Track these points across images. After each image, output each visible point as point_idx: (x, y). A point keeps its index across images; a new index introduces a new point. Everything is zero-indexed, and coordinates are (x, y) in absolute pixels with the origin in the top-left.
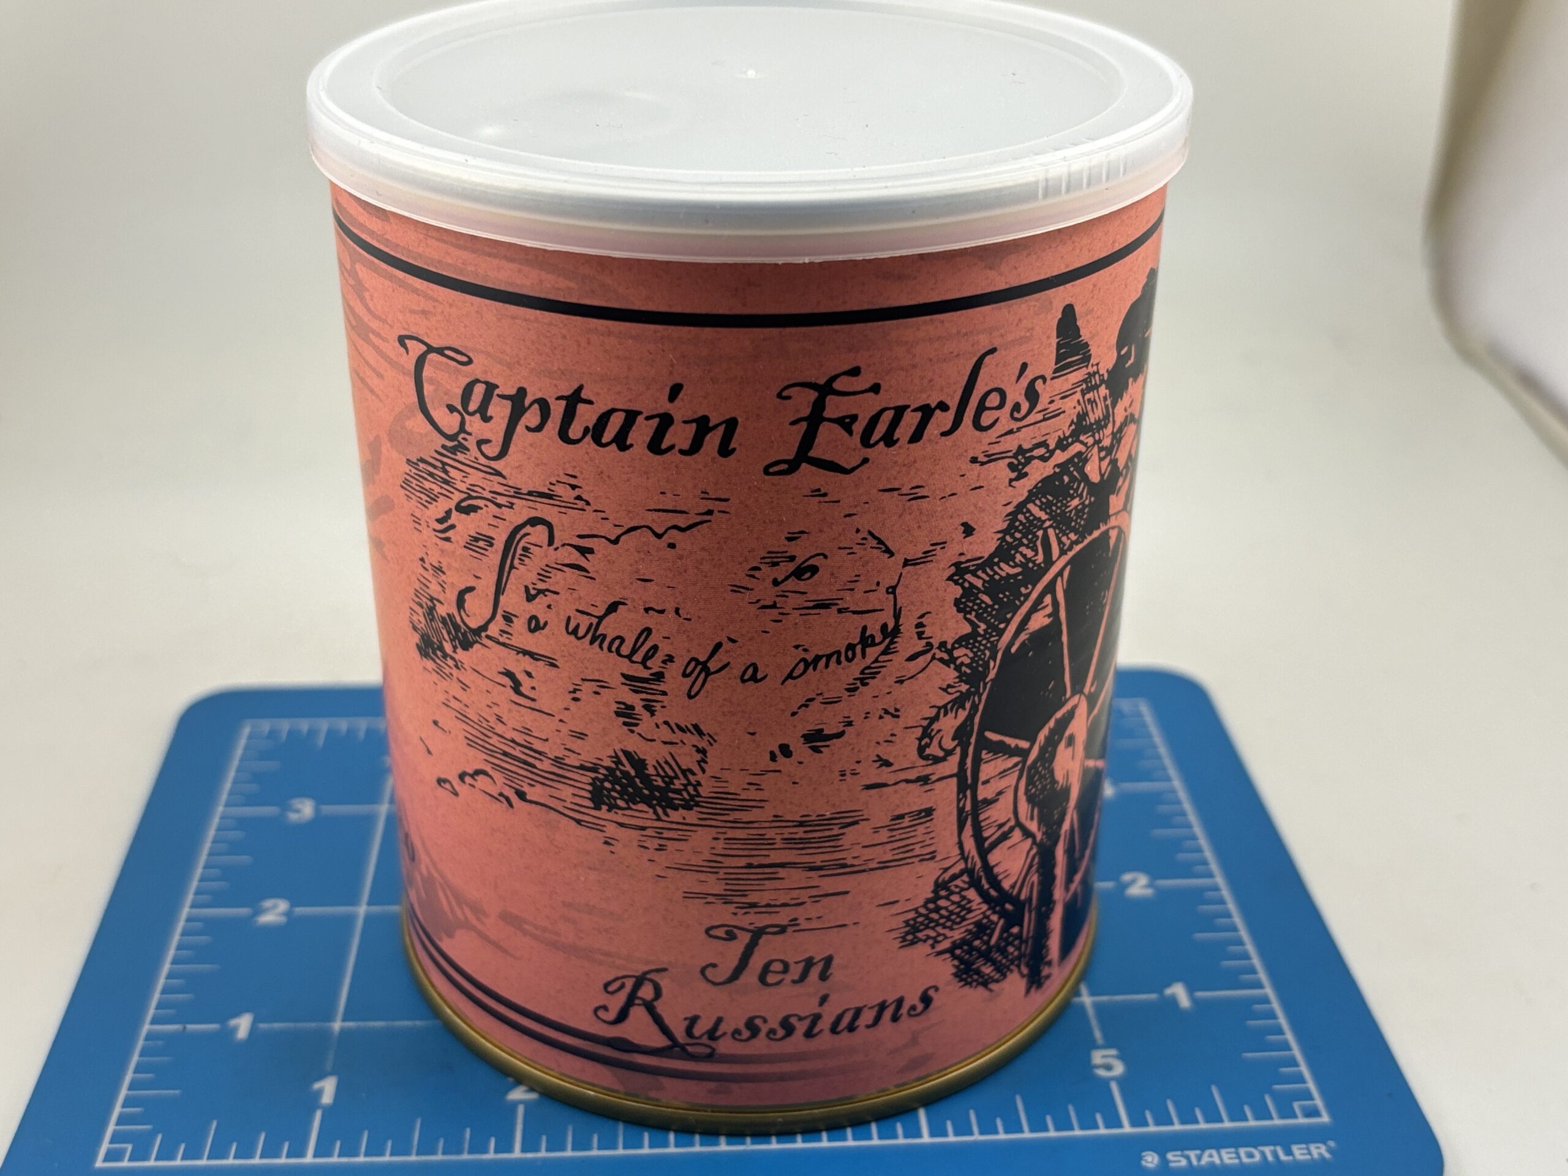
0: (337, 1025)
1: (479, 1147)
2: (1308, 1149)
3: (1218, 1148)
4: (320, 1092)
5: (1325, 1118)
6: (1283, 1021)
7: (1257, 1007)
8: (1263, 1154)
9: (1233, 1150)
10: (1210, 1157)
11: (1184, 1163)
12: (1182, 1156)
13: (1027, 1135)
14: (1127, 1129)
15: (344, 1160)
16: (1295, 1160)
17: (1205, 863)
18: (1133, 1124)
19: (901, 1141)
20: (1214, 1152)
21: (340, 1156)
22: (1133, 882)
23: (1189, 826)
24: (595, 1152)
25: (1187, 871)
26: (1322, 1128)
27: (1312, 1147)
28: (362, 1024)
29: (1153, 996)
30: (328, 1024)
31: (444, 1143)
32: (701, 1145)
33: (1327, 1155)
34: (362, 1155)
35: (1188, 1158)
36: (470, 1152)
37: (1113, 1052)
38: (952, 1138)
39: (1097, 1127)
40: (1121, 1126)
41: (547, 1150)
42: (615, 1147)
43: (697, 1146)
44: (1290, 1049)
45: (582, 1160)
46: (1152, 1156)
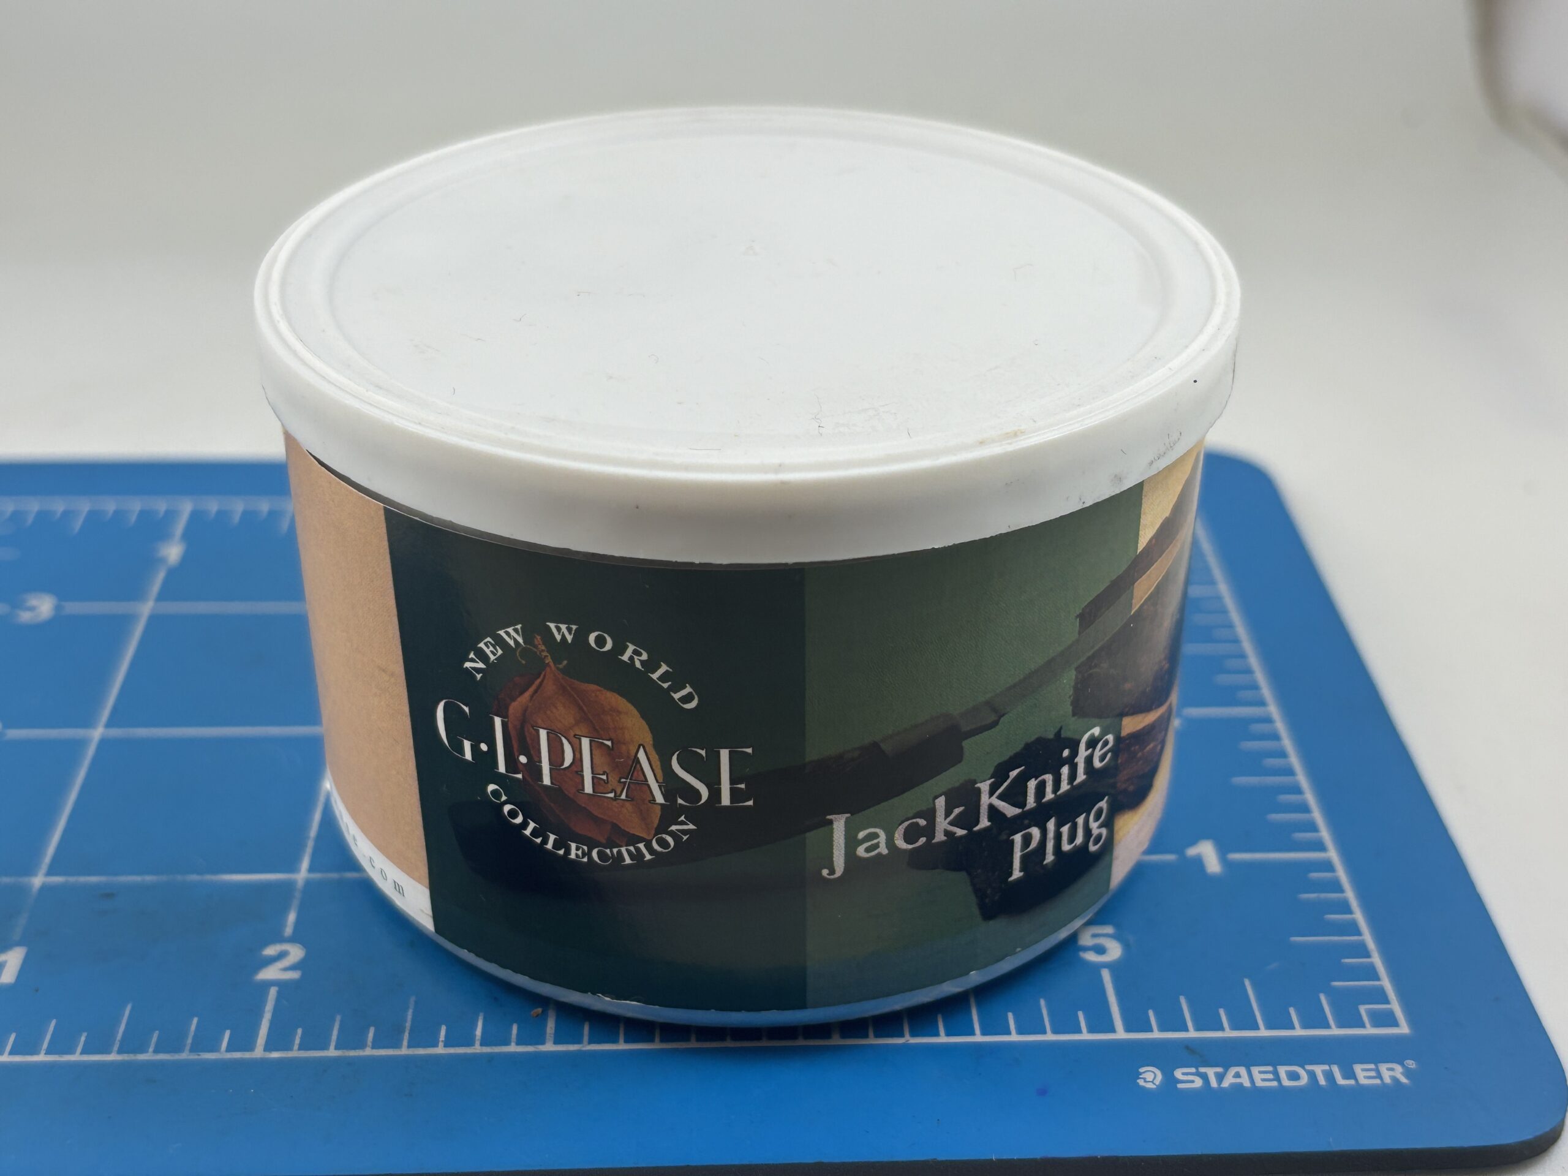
0: (38, 881)
1: (206, 1042)
2: (1377, 1070)
3: (1248, 1065)
5: (1404, 1029)
6: (1350, 894)
7: (1314, 875)
8: (1312, 1075)
9: (1270, 1068)
10: (1237, 1076)
11: (1198, 1083)
12: (1198, 1074)
13: (978, 1038)
14: (1121, 1034)
15: (17, 1059)
16: (1358, 1084)
17: (1255, 687)
18: (1128, 1029)
20: (1242, 1070)
21: (12, 1053)
23: (1236, 641)
24: (368, 1052)
25: (1229, 697)
26: (1399, 1039)
27: (1383, 1068)
28: (72, 879)
29: (1170, 857)
30: (25, 880)
31: (159, 1038)
32: (519, 1045)
33: (1404, 1080)
34: (43, 1052)
35: (1204, 1077)
36: (192, 1051)
37: (1109, 930)
38: (872, 1041)
39: (1079, 1031)
40: (1113, 1030)
41: (300, 1049)
42: (397, 1045)
43: (513, 1044)
44: (1358, 933)
45: (350, 1062)
46: (1154, 1072)
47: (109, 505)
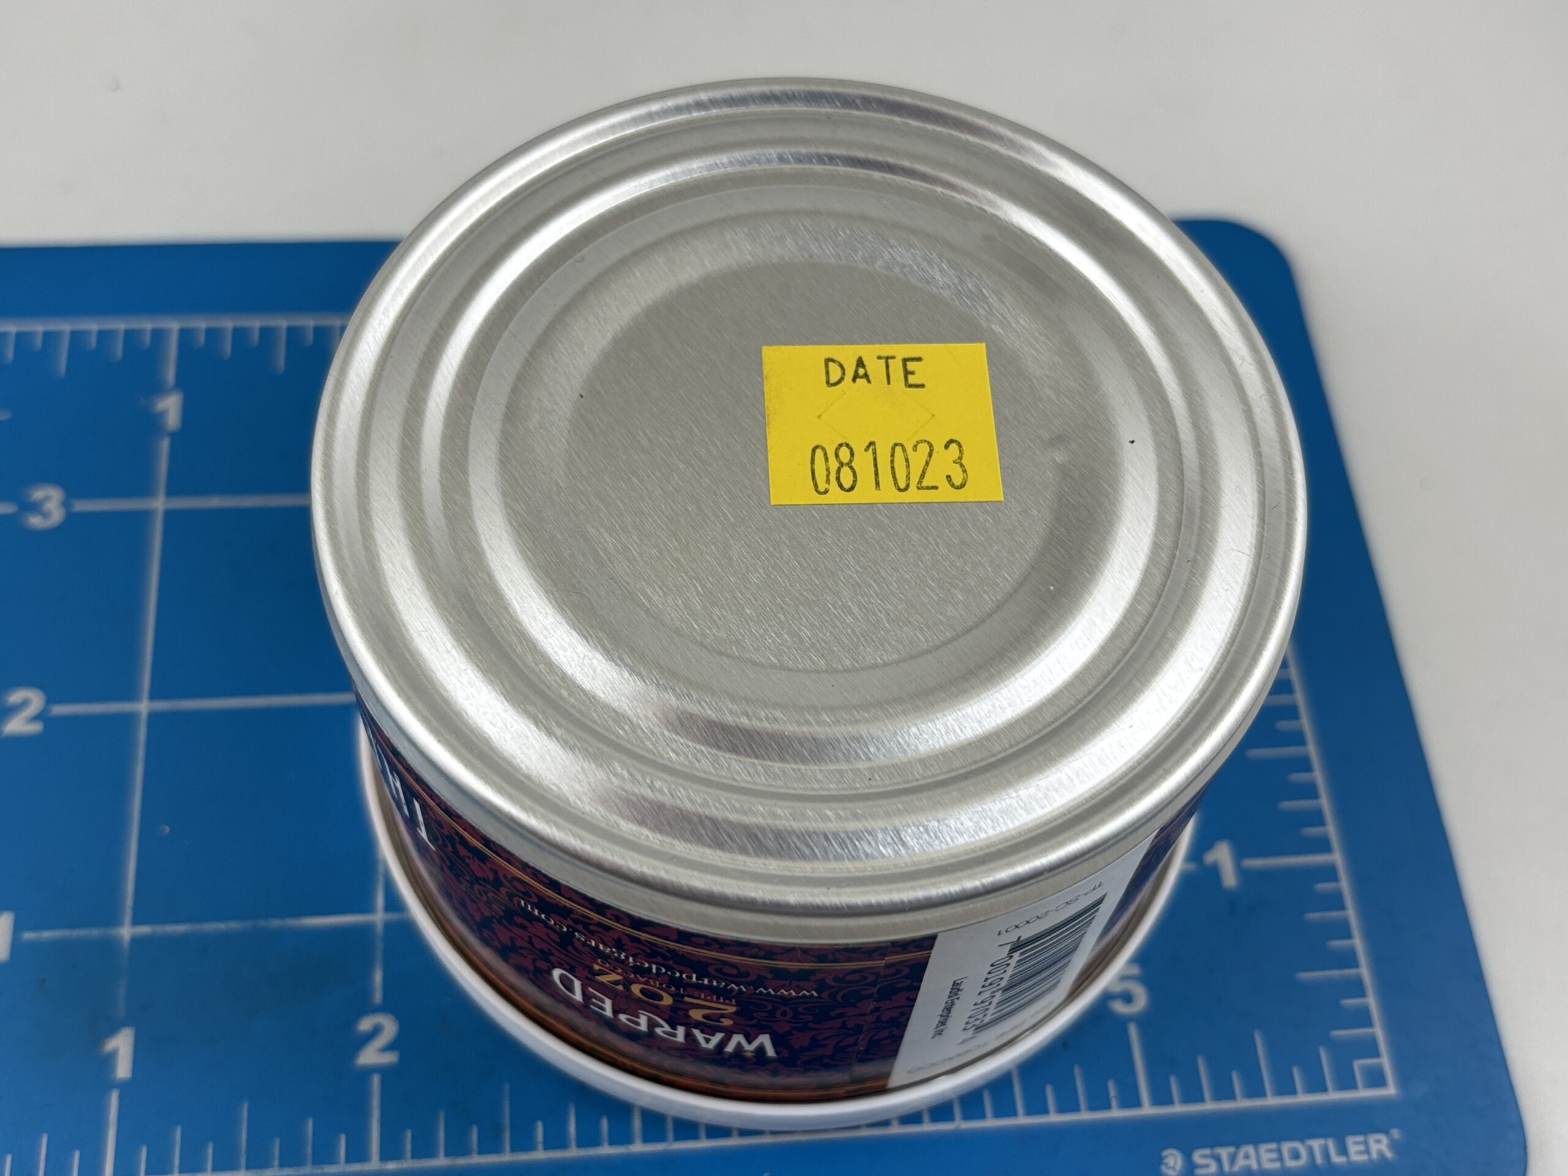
0: (126, 932)
2: (1366, 1143)
3: (1256, 1142)
4: (112, 1057)
5: (1391, 1090)
6: (1351, 913)
7: (1320, 886)
8: (1311, 1151)
9: (1273, 1146)
10: (1247, 1159)
11: (1214, 1168)
12: (1213, 1156)
13: (1023, 1120)
14: (1148, 1110)
16: (1349, 1162)
18: (1154, 1102)
20: (1250, 1149)
21: (147, 1173)
24: (475, 1159)
26: (1387, 1103)
27: (1372, 1138)
28: (160, 929)
30: (114, 931)
31: (280, 1147)
32: (610, 1143)
33: (1389, 1155)
34: (176, 1170)
35: (1218, 1159)
36: (314, 1163)
37: (1135, 970)
38: (927, 1127)
39: (1109, 1106)
40: (1137, 1104)
41: (413, 1156)
42: (500, 1149)
43: (606, 1144)
44: (1356, 965)
46: (1174, 1155)
47: (90, 327)
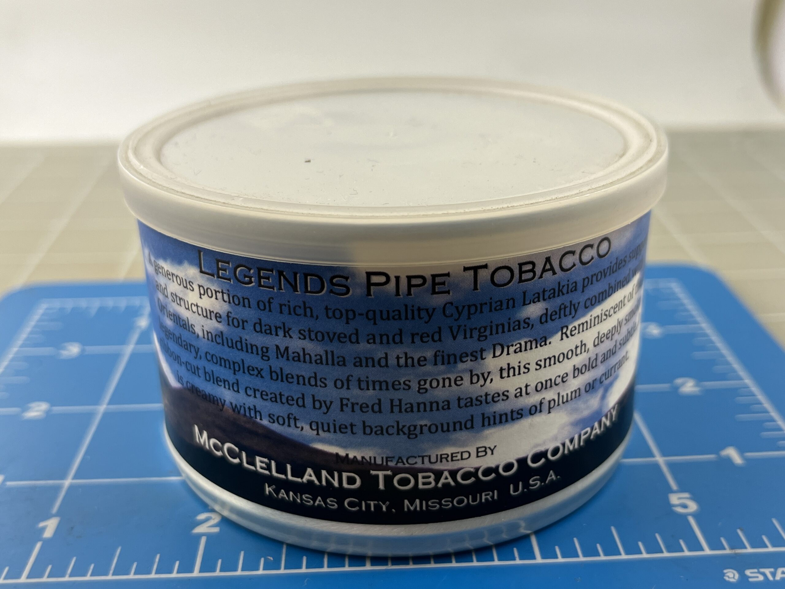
0: (67, 482)
1: (165, 568)
4: (43, 529)
11: (761, 578)
12: (759, 572)
13: (624, 557)
14: (707, 552)
15: (52, 580)
17: (735, 371)
18: (712, 548)
19: (518, 562)
21: (48, 577)
22: (683, 384)
23: (718, 349)
24: (261, 572)
25: (723, 377)
28: (87, 481)
29: (712, 457)
30: (60, 482)
31: (137, 566)
32: (350, 566)
35: (764, 574)
36: (156, 573)
37: (686, 495)
38: (560, 560)
39: (683, 551)
40: (702, 549)
41: (221, 571)
42: (279, 568)
43: (347, 566)
45: (250, 578)
46: (732, 572)
47: (110, 302)
